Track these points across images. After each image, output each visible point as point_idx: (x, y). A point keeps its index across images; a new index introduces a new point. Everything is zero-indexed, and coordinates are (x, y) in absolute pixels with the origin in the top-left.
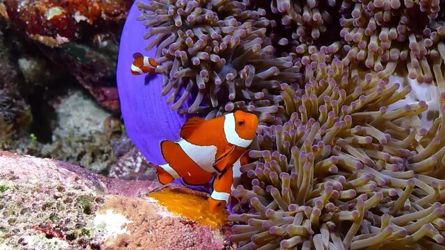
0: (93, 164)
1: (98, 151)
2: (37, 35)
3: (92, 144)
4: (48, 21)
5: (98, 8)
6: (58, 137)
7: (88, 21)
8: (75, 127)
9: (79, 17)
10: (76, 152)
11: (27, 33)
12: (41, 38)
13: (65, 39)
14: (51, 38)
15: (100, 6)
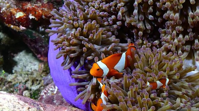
0: (32, 86)
1: (35, 80)
2: (10, 25)
3: (32, 76)
4: (16, 19)
5: (41, 13)
6: (16, 71)
7: (36, 19)
8: (24, 66)
9: (31, 17)
10: (24, 79)
11: (5, 23)
12: (12, 26)
13: (24, 28)
14: (17, 27)
15: (42, 12)
